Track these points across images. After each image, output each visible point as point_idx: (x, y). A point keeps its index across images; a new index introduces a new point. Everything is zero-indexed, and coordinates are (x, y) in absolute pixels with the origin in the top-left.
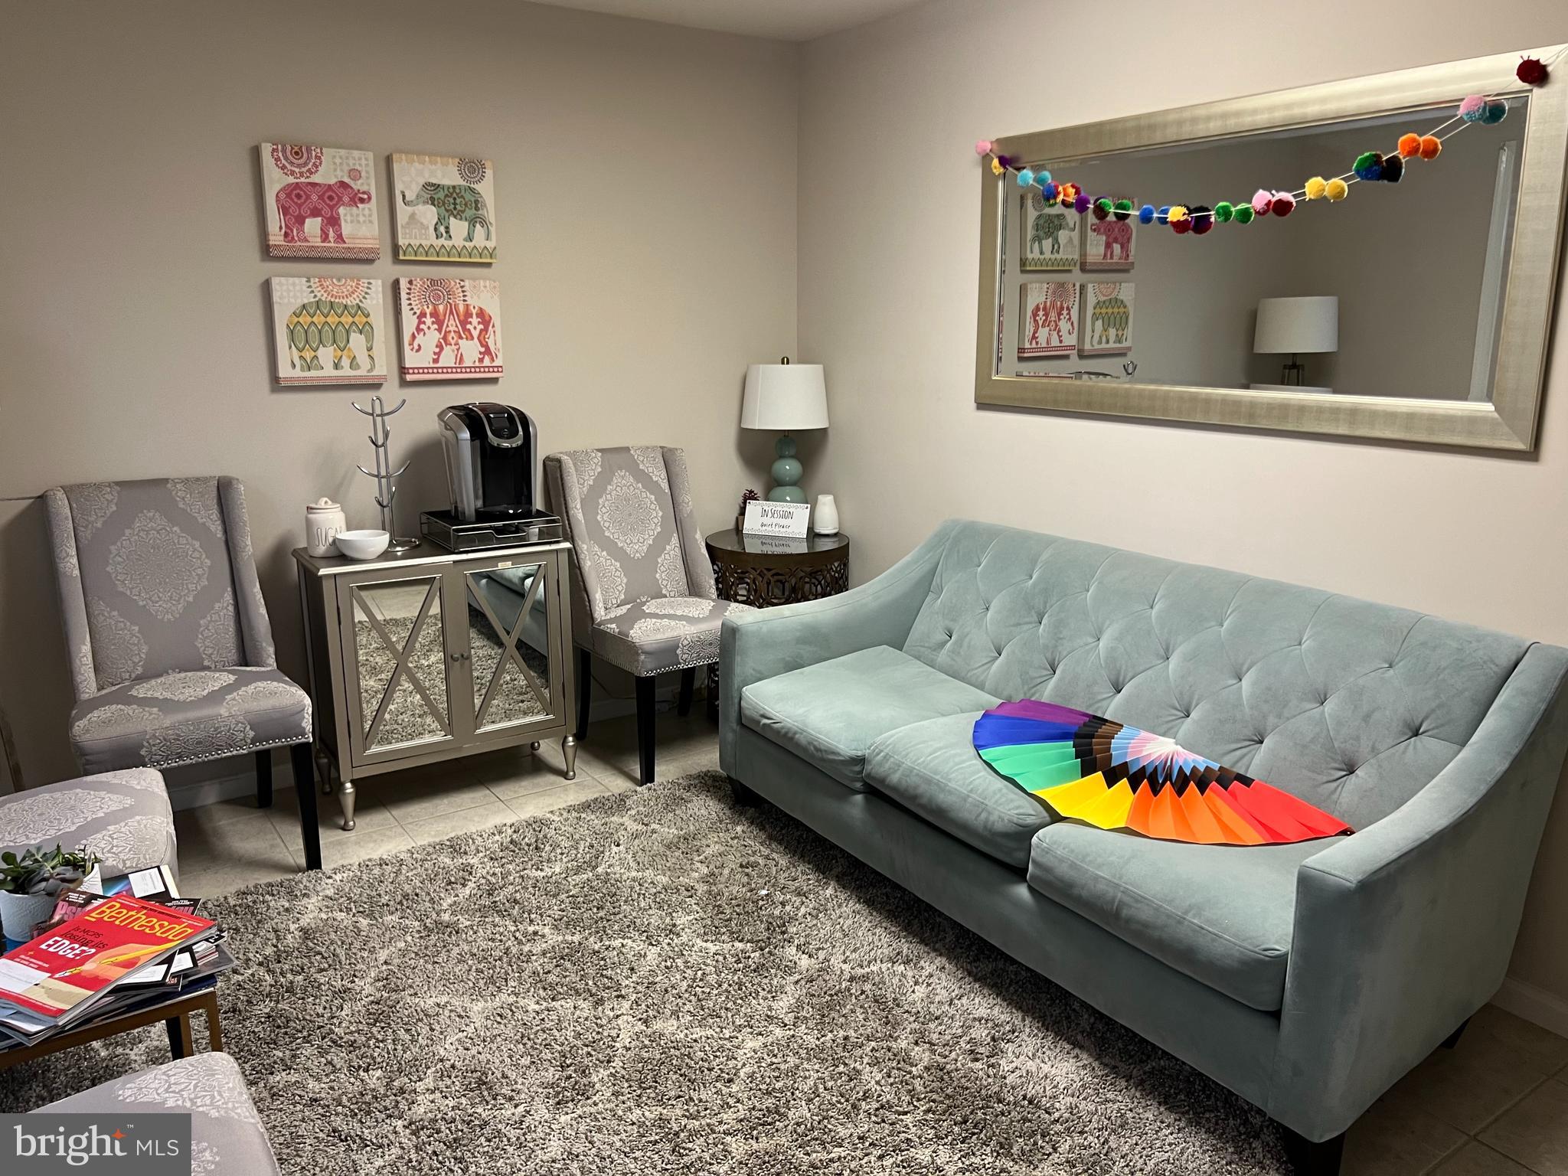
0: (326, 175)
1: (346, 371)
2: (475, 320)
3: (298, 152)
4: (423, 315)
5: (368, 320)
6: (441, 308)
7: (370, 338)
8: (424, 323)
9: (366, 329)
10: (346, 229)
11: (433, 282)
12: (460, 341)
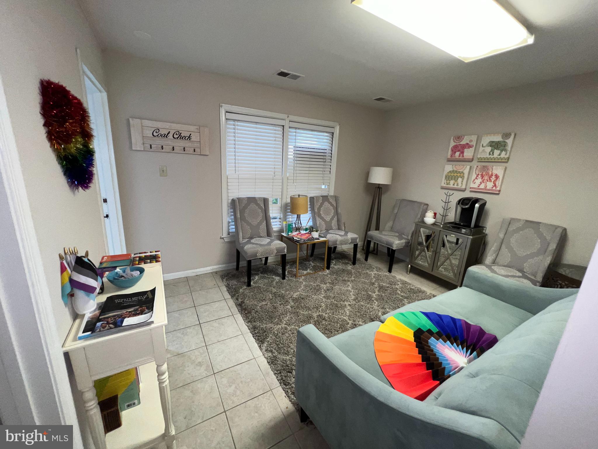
0: (463, 142)
1: (455, 186)
2: (493, 177)
3: (459, 138)
4: (479, 175)
5: (464, 175)
6: (484, 173)
7: (463, 180)
8: (478, 177)
9: (463, 177)
10: (465, 154)
11: (484, 166)
12: (487, 182)
